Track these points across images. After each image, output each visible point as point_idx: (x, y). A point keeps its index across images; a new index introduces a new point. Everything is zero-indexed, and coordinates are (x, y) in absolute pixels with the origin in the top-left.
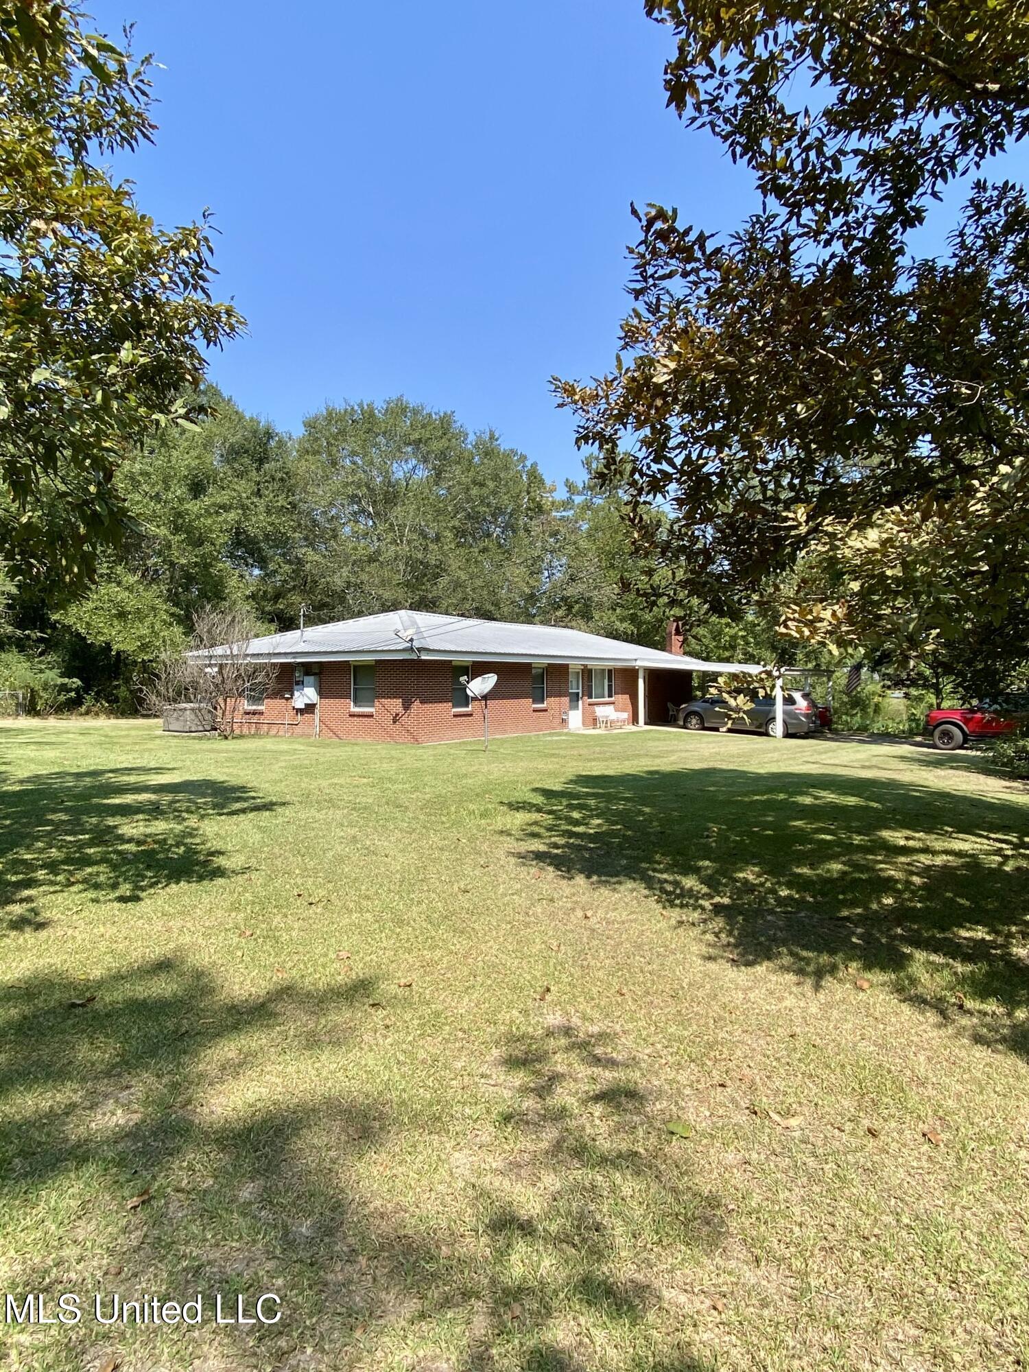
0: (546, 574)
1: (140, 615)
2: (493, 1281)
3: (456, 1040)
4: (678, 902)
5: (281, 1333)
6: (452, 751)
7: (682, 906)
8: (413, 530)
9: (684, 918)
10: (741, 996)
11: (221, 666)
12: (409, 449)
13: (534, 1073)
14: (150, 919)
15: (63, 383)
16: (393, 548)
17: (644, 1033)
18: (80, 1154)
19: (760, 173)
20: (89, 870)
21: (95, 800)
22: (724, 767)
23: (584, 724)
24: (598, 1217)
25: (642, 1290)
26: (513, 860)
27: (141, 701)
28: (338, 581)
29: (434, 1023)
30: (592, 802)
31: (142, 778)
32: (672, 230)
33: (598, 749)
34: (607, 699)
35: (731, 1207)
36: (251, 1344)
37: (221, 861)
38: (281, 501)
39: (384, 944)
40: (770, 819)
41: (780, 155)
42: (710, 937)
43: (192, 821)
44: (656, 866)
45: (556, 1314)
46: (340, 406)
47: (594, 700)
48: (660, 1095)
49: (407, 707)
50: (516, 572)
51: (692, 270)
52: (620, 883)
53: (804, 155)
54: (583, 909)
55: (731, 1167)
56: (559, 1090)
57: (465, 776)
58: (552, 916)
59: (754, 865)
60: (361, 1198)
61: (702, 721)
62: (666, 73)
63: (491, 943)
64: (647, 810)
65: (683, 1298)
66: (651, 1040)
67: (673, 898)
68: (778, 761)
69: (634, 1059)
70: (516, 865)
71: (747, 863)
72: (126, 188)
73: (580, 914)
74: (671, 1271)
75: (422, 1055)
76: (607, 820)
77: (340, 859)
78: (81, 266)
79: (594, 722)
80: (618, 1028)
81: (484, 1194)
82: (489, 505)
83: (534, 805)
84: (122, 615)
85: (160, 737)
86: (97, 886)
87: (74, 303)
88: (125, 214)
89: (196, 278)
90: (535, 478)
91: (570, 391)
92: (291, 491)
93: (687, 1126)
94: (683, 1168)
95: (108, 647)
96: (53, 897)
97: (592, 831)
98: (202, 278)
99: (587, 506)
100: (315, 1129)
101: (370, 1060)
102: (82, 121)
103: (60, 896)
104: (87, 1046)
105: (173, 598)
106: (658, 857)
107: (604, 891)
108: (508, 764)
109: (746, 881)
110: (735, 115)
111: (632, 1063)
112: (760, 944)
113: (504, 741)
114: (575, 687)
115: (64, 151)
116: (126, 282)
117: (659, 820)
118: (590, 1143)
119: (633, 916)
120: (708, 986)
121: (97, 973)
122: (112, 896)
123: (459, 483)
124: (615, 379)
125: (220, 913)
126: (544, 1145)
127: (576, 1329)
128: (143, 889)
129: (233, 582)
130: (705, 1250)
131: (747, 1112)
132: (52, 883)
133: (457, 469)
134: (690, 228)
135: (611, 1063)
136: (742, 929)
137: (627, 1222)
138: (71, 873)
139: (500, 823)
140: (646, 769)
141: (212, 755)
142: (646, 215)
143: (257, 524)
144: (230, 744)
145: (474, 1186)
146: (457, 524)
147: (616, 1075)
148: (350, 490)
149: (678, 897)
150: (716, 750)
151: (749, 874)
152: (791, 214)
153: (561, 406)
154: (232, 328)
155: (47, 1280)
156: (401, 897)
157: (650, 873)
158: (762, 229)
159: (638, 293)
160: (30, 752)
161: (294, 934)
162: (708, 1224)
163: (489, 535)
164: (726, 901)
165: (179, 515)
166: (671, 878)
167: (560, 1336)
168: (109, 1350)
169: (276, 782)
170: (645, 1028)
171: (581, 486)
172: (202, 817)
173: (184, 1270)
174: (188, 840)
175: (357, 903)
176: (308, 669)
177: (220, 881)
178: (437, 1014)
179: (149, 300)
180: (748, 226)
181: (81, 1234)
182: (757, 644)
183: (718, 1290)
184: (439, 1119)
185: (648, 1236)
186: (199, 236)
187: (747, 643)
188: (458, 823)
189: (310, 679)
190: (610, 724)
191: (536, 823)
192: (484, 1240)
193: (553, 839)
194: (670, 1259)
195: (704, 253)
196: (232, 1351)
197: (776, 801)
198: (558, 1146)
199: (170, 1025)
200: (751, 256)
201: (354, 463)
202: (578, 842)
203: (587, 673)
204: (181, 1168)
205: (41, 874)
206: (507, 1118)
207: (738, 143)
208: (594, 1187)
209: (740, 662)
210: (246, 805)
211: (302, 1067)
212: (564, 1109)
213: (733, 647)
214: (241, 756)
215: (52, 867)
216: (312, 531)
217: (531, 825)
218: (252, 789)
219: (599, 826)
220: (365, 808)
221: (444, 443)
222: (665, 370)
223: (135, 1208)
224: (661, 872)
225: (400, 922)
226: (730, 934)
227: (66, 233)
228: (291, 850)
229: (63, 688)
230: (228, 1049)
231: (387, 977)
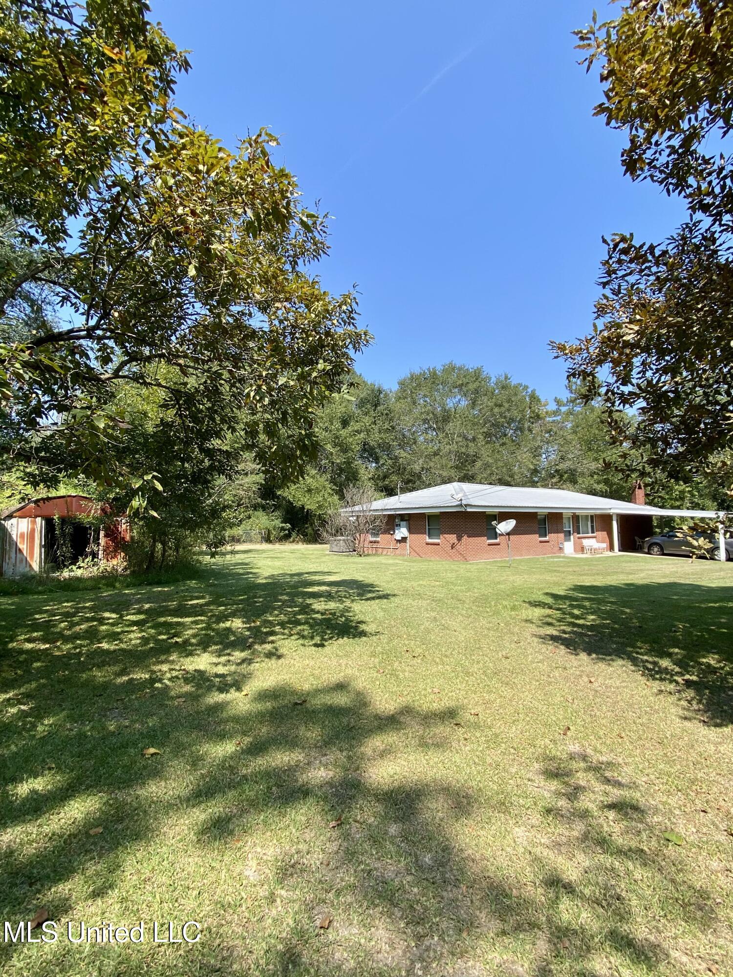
0: (544, 456)
1: (318, 491)
2: (549, 921)
3: (510, 754)
4: (658, 676)
5: (419, 923)
6: (488, 567)
7: (661, 679)
8: (459, 436)
9: (663, 688)
10: (713, 748)
11: (358, 517)
12: (456, 390)
13: (564, 783)
14: (330, 658)
15: (292, 383)
16: (448, 447)
17: (641, 767)
18: (305, 792)
19: (690, 200)
20: (299, 628)
21: (301, 589)
22: (682, 581)
23: (575, 551)
24: (618, 890)
25: (655, 947)
26: (536, 640)
27: (319, 536)
28: (417, 468)
29: (495, 740)
30: (587, 604)
31: (321, 578)
32: (630, 246)
33: (586, 567)
34: (590, 535)
35: (718, 900)
36: (402, 926)
37: (363, 627)
38: (386, 426)
39: (459, 687)
40: (723, 620)
41: (704, 186)
42: (684, 703)
43: (348, 603)
44: (638, 650)
45: (593, 951)
46: (417, 371)
47: (581, 535)
48: (656, 811)
49: (459, 539)
50: (524, 456)
51: (646, 268)
52: (613, 660)
53: (722, 183)
54: (588, 676)
55: (716, 872)
56: (583, 798)
57: (499, 583)
58: (566, 679)
59: (714, 653)
60: (459, 845)
61: (662, 549)
62: (622, 156)
63: (527, 693)
64: (628, 611)
65: (685, 959)
66: (646, 772)
67: (655, 673)
68: (724, 578)
69: (634, 783)
70: (538, 642)
71: (709, 652)
72: (316, 280)
73: (586, 679)
74: (675, 938)
75: (489, 760)
76: (599, 617)
77: (428, 631)
78: (296, 321)
79: (582, 549)
80: (620, 760)
81: (537, 859)
82: (505, 417)
83: (546, 604)
84: (309, 491)
85: (329, 555)
86: (303, 637)
87: (292, 339)
88: (316, 292)
89: (350, 319)
90: (534, 398)
91: (562, 348)
92: (391, 420)
93: (679, 837)
94: (680, 866)
95: (303, 507)
96: (283, 641)
97: (589, 624)
98: (353, 318)
99: (570, 413)
100: (429, 797)
101: (457, 758)
102: (296, 251)
103: (287, 641)
104: (304, 728)
105: (333, 481)
106: (639, 644)
107: (602, 665)
108: (526, 577)
109: (709, 665)
110: (667, 167)
111: (633, 786)
112: (725, 711)
113: (521, 561)
114: (568, 526)
115: (288, 267)
116: (316, 325)
117: (637, 618)
118: (608, 837)
119: (624, 684)
120: (686, 738)
121: (306, 687)
122: (311, 643)
123: (487, 406)
124: (593, 337)
125: (365, 657)
126: (575, 833)
127: (608, 965)
128: (326, 640)
129: (362, 471)
130: (700, 928)
131: (725, 833)
132: (283, 634)
133: (485, 399)
134: (644, 244)
135: (618, 784)
136: (709, 700)
137: (640, 897)
138: (291, 629)
139: (524, 615)
140: (623, 582)
141: (354, 566)
142: (613, 240)
143: (375, 439)
144: (363, 559)
145: (530, 853)
146: (486, 430)
147: (622, 793)
148: (423, 417)
149: (657, 672)
150: (675, 569)
151: (711, 660)
152: (715, 221)
153: (556, 357)
154: (367, 342)
155: (293, 861)
156: (467, 658)
157: (634, 655)
158: (691, 231)
159: (604, 285)
160: (269, 562)
161: (406, 674)
162: (701, 909)
163: (505, 435)
164: (694, 678)
165: (337, 437)
166: (650, 659)
167: (598, 967)
168: (326, 910)
169: (388, 582)
170: (641, 763)
171: (565, 400)
172: (353, 601)
173: (362, 870)
174: (347, 614)
175: (441, 659)
176: (402, 517)
177: (364, 639)
178: (497, 736)
179: (328, 334)
180: (679, 231)
181: (307, 837)
182: (701, 496)
183: (712, 958)
184: (503, 804)
185: (656, 910)
186: (351, 297)
187: (693, 496)
188: (497, 613)
189: (403, 523)
190: (593, 551)
191: (549, 616)
192: (540, 890)
193: (562, 628)
194: (673, 929)
195: (654, 256)
196: (392, 928)
197: (726, 607)
198: (585, 837)
199: (345, 720)
200: (683, 248)
201: (426, 401)
202: (580, 630)
203: (576, 518)
204: (356, 808)
205: (277, 629)
206: (549, 811)
207: (671, 183)
208: (613, 869)
209: (688, 509)
210: (374, 595)
211: (418, 757)
212: (587, 811)
213: (682, 499)
214: (368, 566)
215: (282, 625)
216: (403, 441)
217: (546, 617)
218: (377, 586)
219: (593, 620)
220: (440, 600)
221: (477, 384)
222: (631, 331)
223: (334, 827)
224: (641, 654)
225: (468, 674)
226: (700, 702)
227: (288, 306)
228: (401, 623)
229: (283, 529)
230: (376, 742)
231: (463, 707)
